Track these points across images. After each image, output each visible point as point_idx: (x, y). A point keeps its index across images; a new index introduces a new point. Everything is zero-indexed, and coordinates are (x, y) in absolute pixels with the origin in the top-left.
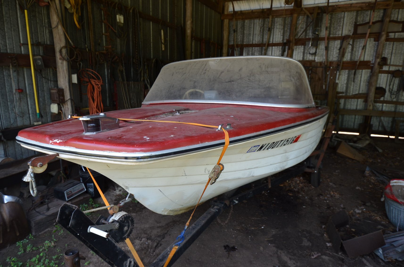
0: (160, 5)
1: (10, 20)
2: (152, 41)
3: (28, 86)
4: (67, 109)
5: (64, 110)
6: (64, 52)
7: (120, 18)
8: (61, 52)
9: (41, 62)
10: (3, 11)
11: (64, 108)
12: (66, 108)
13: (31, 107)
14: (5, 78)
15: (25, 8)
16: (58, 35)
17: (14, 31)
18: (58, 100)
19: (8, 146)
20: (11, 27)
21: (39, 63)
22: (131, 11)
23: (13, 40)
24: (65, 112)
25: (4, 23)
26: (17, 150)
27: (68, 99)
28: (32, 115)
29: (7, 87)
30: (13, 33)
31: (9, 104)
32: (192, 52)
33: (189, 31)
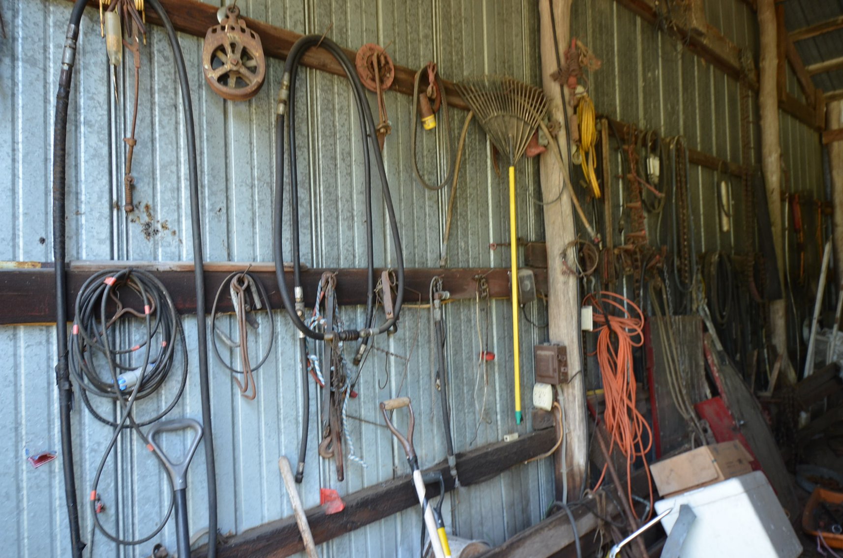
0: (714, 127)
1: (477, 195)
2: (702, 211)
3: (498, 342)
4: (571, 398)
5: (564, 399)
6: (572, 256)
7: (654, 165)
8: (564, 255)
9: (531, 284)
10: (468, 175)
11: (566, 394)
12: (568, 395)
13: (501, 396)
14: (463, 328)
15: (512, 162)
16: (560, 218)
17: (481, 216)
18: (556, 375)
19: (459, 503)
20: (478, 209)
21: (527, 285)
22: (672, 147)
23: (478, 238)
24: (567, 406)
25: (467, 201)
26: (473, 511)
27: (574, 373)
28: (501, 416)
29: (464, 348)
30: (480, 222)
31: (465, 391)
32: (783, 229)
33: (774, 179)
